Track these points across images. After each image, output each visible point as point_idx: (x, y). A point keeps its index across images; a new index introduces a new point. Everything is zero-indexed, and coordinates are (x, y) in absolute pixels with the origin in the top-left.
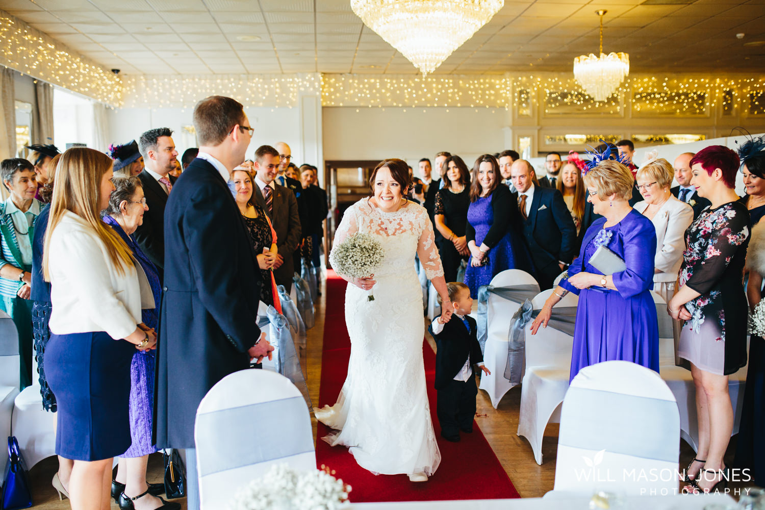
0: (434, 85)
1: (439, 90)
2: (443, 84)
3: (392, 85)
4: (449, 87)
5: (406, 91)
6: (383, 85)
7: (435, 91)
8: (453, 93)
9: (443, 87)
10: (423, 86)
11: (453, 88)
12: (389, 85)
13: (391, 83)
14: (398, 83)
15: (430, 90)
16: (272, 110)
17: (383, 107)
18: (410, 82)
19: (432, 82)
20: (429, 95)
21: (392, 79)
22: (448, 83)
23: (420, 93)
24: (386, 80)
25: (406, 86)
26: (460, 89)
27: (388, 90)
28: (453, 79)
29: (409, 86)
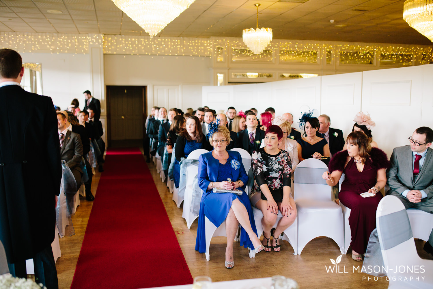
0: (169, 43)
1: (172, 46)
2: (174, 42)
3: (145, 42)
4: (178, 45)
5: (153, 46)
6: (140, 42)
7: (170, 47)
8: (180, 48)
9: (174, 44)
10: (163, 43)
11: (180, 45)
12: (143, 42)
13: (144, 41)
14: (149, 41)
15: (167, 46)
16: (73, 55)
17: (139, 55)
18: (156, 41)
19: (168, 41)
20: (166, 49)
21: (144, 39)
22: (177, 42)
23: (161, 47)
24: (141, 39)
25: (153, 43)
26: (184, 46)
27: (142, 45)
28: (180, 40)
29: (155, 43)
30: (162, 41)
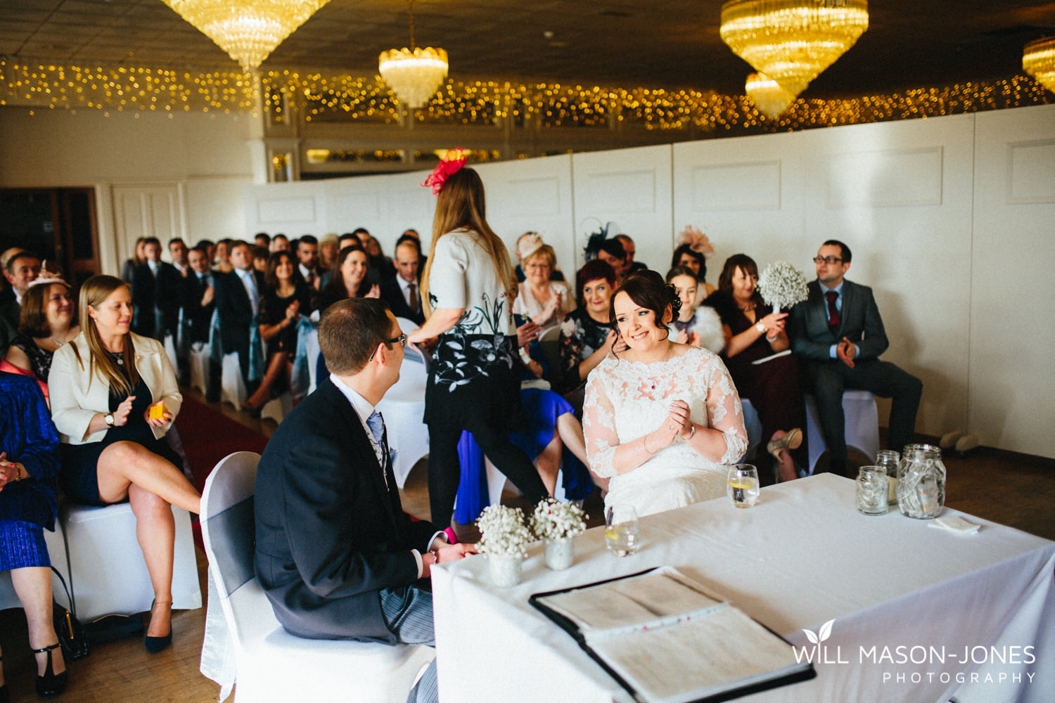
0: (149, 79)
1: (156, 86)
2: (162, 77)
3: (85, 76)
4: (171, 83)
5: (106, 86)
6: (70, 75)
7: (150, 87)
8: (177, 91)
9: (162, 82)
10: (132, 79)
11: (177, 83)
12: (79, 76)
13: (82, 72)
14: (94, 73)
15: (143, 86)
17: (74, 108)
18: (112, 72)
19: (145, 75)
20: (142, 93)
21: (83, 67)
22: (170, 77)
23: (128, 89)
24: (74, 68)
25: (105, 78)
26: (187, 85)
27: (78, 83)
28: (176, 70)
29: (110, 79)
30: (129, 74)
